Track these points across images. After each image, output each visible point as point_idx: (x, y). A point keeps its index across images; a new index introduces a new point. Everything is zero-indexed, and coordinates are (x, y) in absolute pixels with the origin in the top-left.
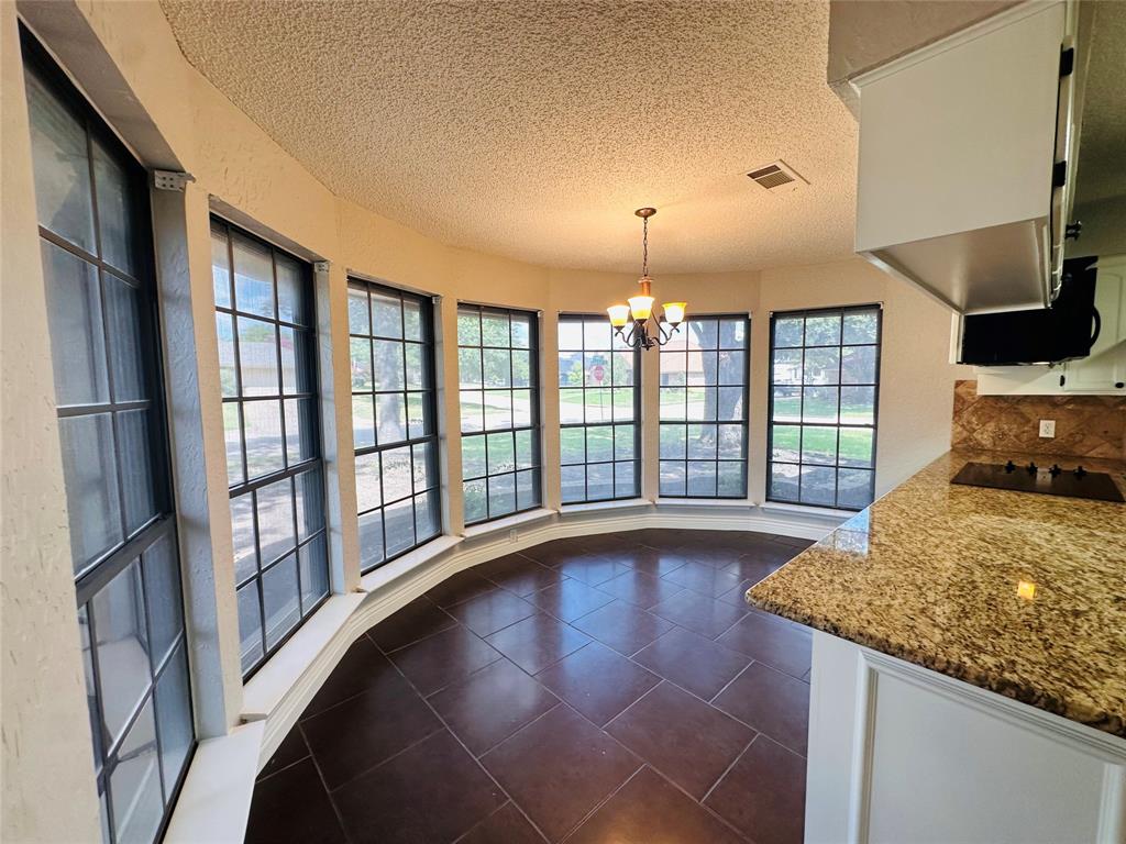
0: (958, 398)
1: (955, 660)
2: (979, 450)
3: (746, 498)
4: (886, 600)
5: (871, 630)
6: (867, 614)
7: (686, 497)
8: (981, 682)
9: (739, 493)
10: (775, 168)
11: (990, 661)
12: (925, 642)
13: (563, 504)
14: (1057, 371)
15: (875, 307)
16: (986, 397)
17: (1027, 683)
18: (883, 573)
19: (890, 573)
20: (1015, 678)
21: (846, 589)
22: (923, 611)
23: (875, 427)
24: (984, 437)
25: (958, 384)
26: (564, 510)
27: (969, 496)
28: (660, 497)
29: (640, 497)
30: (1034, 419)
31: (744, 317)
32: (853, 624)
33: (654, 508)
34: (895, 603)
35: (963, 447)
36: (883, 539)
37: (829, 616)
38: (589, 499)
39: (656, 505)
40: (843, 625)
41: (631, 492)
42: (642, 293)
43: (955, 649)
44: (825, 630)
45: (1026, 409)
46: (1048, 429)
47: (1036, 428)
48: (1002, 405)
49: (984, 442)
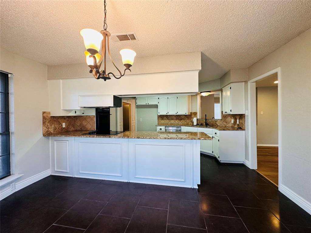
0: (44, 118)
2: (50, 134)
16: (52, 117)
24: (52, 130)
25: (44, 113)
30: (61, 123)
35: (47, 134)
45: (60, 120)
46: (64, 125)
47: (62, 125)
48: (55, 119)
49: (52, 132)
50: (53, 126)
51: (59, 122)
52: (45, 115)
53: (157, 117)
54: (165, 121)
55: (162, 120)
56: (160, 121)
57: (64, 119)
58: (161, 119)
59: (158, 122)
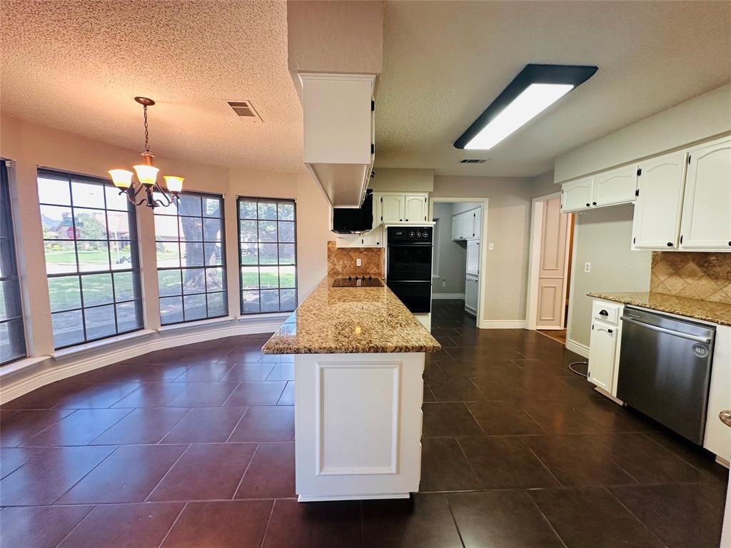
0: (329, 249)
1: (354, 346)
2: (337, 273)
3: (228, 315)
4: (325, 334)
5: (324, 345)
6: (320, 340)
7: (184, 322)
8: (364, 351)
9: (223, 313)
10: (244, 104)
11: (365, 343)
12: (344, 343)
13: (56, 349)
14: (360, 238)
15: (292, 201)
16: (339, 248)
17: (376, 345)
18: (320, 324)
19: (323, 323)
20: (373, 345)
21: (308, 334)
22: (339, 333)
23: (296, 265)
24: (339, 268)
25: (329, 243)
26: (57, 354)
27: (340, 291)
28: (162, 325)
29: (143, 329)
30: (354, 258)
31: (220, 197)
32: (316, 346)
33: (157, 335)
34: (329, 333)
35: (332, 273)
36: (315, 312)
37: (306, 346)
38: (88, 339)
39: (159, 332)
40: (312, 347)
41: (134, 326)
42: (146, 163)
43: (353, 343)
44: (305, 352)
45: (352, 254)
46: (359, 262)
47: (356, 262)
48: (345, 252)
49: (340, 270)
50: (341, 262)
51: (351, 257)
52: (330, 245)
53: (651, 261)
54: (690, 281)
55: (671, 275)
56: (663, 279)
57: (360, 252)
58: (672, 271)
59: (652, 281)
